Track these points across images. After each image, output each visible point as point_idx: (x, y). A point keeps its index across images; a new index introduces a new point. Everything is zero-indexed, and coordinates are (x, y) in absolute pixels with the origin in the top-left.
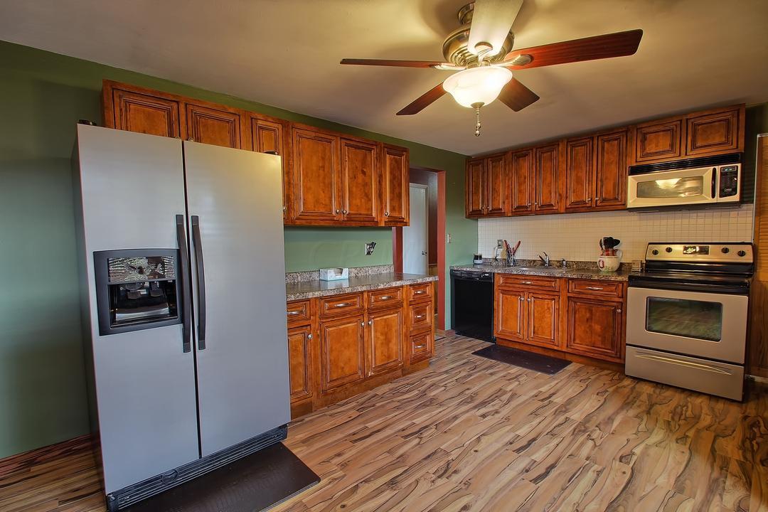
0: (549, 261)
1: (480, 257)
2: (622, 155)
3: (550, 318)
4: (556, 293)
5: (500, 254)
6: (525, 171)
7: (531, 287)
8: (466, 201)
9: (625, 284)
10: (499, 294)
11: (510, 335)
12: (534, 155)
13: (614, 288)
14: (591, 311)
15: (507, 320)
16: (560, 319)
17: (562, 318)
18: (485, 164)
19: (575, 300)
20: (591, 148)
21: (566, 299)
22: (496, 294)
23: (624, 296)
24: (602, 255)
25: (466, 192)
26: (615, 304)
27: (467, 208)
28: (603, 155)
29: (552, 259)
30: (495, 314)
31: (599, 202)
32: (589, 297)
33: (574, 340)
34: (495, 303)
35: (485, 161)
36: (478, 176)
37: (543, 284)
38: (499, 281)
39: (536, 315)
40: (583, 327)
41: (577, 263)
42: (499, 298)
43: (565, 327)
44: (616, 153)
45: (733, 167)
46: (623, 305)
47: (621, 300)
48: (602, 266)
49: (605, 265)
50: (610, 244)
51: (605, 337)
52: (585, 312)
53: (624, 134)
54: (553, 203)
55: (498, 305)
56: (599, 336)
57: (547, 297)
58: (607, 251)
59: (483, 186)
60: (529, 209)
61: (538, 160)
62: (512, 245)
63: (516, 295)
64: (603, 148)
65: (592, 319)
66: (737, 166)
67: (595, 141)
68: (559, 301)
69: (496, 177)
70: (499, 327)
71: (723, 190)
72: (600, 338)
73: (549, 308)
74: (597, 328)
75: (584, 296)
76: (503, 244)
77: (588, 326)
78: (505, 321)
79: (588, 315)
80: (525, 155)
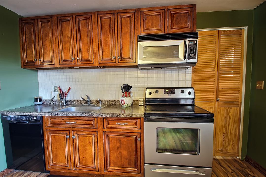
0: (91, 100)
1: (40, 100)
2: (132, 28)
3: (91, 150)
4: (95, 130)
5: (56, 96)
6: (67, 33)
7: (74, 126)
8: (21, 53)
9: (142, 119)
10: (47, 134)
11: (60, 167)
12: (74, 21)
13: (135, 122)
14: (120, 141)
15: (56, 155)
16: (99, 150)
17: (100, 149)
18: (36, 24)
19: (109, 134)
20: (113, 21)
21: (102, 133)
22: (45, 134)
23: (142, 128)
24: (123, 96)
25: (21, 46)
26: (136, 134)
27: (22, 59)
28: (121, 28)
29: (93, 98)
30: (46, 152)
31: (120, 60)
32: (119, 130)
33: (110, 165)
34: (46, 142)
35: (36, 21)
36: (30, 33)
37: (84, 123)
38: (48, 123)
39: (80, 148)
40: (115, 154)
41: (108, 101)
42: (49, 138)
43: (103, 155)
44: (129, 27)
45: (194, 41)
46: (141, 135)
47: (140, 131)
48: (123, 103)
49: (126, 103)
50: (127, 88)
51: (130, 160)
52: (117, 142)
53: (133, 13)
54: (90, 59)
55: (48, 143)
56: (126, 159)
57: (88, 133)
58: (126, 93)
59: (35, 42)
60: (73, 63)
61: (77, 25)
62: (65, 90)
63: (62, 134)
64: (121, 21)
65: (121, 147)
66: (196, 41)
67: (116, 16)
68: (97, 135)
69: (46, 36)
70: (51, 163)
71: (190, 55)
72: (127, 161)
73: (90, 142)
74: (125, 153)
75: (115, 130)
76: (58, 89)
77: (118, 152)
78: (55, 156)
79: (118, 144)
80: (68, 20)
